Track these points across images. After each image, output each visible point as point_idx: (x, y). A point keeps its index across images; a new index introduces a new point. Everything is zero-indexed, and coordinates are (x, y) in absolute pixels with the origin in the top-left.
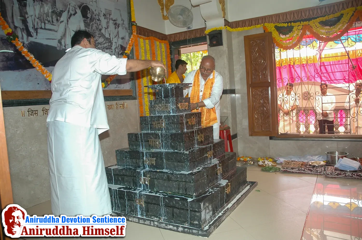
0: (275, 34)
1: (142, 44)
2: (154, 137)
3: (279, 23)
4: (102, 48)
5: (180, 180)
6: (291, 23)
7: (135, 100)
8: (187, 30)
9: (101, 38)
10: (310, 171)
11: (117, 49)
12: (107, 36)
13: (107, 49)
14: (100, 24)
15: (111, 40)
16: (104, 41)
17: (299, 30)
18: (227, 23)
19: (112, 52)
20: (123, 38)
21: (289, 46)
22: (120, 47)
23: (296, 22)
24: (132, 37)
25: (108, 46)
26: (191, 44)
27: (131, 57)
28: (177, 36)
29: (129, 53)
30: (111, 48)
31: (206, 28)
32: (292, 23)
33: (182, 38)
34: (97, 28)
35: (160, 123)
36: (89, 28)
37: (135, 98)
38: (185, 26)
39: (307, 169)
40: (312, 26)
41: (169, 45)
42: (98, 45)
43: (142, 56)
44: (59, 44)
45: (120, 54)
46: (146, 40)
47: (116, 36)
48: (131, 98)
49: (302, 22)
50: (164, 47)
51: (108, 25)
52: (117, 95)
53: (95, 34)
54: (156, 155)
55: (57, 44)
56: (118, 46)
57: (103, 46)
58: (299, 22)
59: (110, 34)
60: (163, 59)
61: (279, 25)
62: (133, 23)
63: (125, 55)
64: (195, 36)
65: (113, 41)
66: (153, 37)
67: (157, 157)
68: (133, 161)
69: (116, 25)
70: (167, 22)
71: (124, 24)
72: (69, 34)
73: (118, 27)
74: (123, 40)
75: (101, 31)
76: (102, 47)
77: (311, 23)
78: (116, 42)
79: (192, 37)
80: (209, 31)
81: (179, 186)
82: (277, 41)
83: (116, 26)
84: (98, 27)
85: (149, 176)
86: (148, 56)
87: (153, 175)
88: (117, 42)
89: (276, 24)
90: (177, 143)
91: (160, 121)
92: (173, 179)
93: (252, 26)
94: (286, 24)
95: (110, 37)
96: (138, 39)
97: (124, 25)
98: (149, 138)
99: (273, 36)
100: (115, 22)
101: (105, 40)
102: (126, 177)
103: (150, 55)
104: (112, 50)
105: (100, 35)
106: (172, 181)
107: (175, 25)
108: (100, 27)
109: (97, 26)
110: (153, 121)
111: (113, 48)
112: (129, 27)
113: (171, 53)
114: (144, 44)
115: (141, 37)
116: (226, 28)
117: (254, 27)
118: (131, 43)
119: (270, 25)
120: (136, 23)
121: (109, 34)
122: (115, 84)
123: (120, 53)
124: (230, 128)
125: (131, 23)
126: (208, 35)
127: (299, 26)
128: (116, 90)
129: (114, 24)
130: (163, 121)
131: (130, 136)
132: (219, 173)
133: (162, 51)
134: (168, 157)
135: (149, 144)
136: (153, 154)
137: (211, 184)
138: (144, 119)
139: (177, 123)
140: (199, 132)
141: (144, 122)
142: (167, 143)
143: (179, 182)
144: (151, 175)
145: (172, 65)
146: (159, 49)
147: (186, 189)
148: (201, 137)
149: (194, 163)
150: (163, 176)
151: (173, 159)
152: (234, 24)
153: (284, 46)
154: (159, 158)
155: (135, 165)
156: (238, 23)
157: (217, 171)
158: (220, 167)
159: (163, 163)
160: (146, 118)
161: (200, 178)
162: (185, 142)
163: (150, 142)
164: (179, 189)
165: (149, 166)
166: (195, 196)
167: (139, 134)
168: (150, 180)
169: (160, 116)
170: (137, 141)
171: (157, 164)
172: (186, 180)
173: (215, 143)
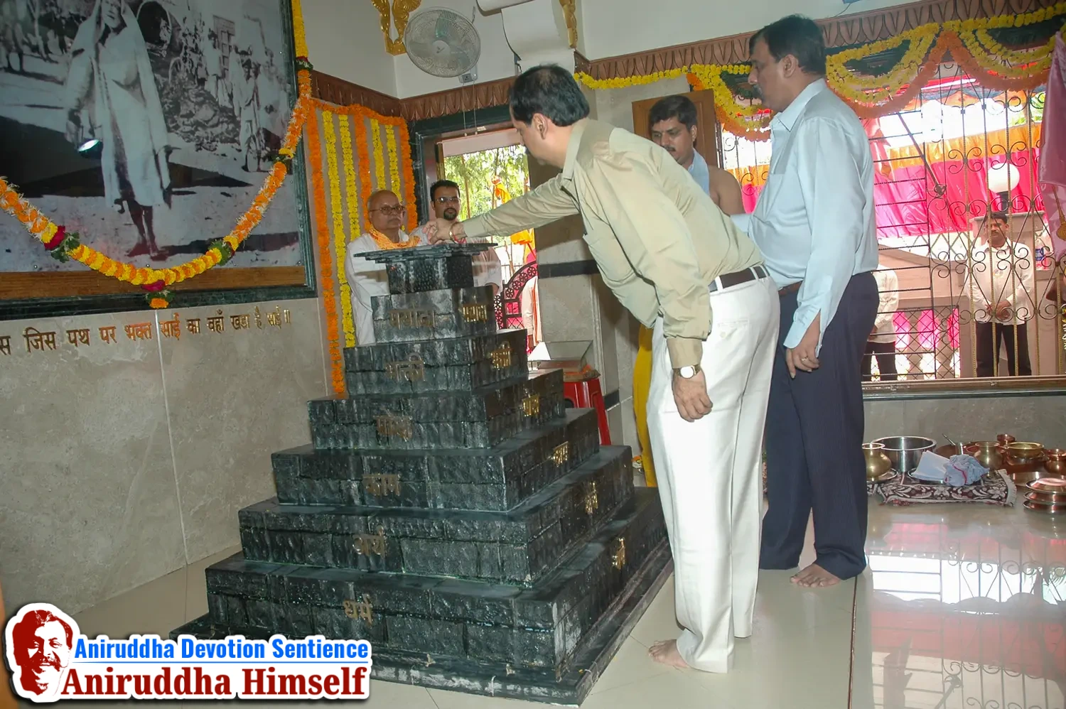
0: (723, 96)
1: (328, 128)
2: (391, 409)
3: (734, 66)
4: (207, 138)
5: (481, 538)
7: (313, 297)
8: (461, 85)
9: (204, 106)
11: (255, 141)
12: (223, 100)
13: (222, 142)
14: (199, 65)
15: (236, 113)
16: (214, 115)
18: (582, 64)
19: (240, 151)
20: (270, 109)
21: (762, 130)
22: (262, 136)
24: (298, 106)
25: (228, 131)
26: (474, 127)
27: (296, 166)
28: (430, 102)
29: (292, 156)
30: (236, 139)
33: (446, 110)
34: (193, 77)
35: (406, 366)
36: (167, 77)
37: (311, 294)
38: (456, 72)
41: (407, 130)
42: (196, 129)
43: (330, 165)
44: (72, 125)
45: (264, 159)
46: (340, 113)
47: (249, 104)
48: (300, 293)
50: (393, 137)
51: (226, 67)
52: (257, 284)
53: (186, 94)
54: (400, 465)
55: (67, 125)
56: (258, 133)
57: (211, 132)
59: (231, 96)
60: (391, 173)
61: (733, 69)
62: (301, 63)
63: (280, 161)
64: (487, 102)
65: (240, 116)
66: (360, 105)
67: (404, 472)
68: (327, 487)
69: (250, 68)
71: (272, 65)
72: (102, 92)
73: (256, 74)
74: (272, 113)
76: (210, 135)
78: (250, 121)
79: (476, 106)
81: (479, 554)
82: (727, 115)
83: (249, 72)
84: (194, 73)
85: (385, 531)
86: (345, 162)
87: (395, 527)
88: (252, 118)
89: (725, 66)
90: (464, 427)
91: (407, 360)
92: (458, 536)
93: (655, 74)
95: (232, 104)
96: (317, 111)
97: (273, 69)
98: (375, 411)
99: (716, 101)
100: (246, 58)
101: (218, 113)
102: (307, 535)
103: (352, 162)
104: (239, 144)
105: (202, 98)
106: (456, 540)
107: (424, 71)
108: (201, 74)
109: (191, 71)
110: (387, 361)
111: (243, 136)
112: (289, 74)
113: (414, 155)
114: (334, 128)
115: (324, 105)
116: (581, 77)
117: (662, 77)
118: (296, 125)
119: (707, 71)
120: (309, 63)
121: (229, 95)
122: (252, 250)
123: (264, 153)
124: (600, 375)
125: (296, 64)
128: (255, 268)
129: (243, 66)
130: (417, 359)
131: (316, 407)
132: (590, 510)
133: (389, 150)
134: (440, 469)
135: (377, 432)
136: (391, 461)
137: (572, 543)
138: (356, 355)
139: (462, 366)
140: (526, 391)
141: (357, 364)
142: (433, 425)
143: (478, 544)
144: (389, 526)
145: (417, 190)
146: (380, 143)
147: (502, 564)
148: (533, 403)
149: (519, 484)
150: (429, 528)
151: (456, 473)
152: (601, 66)
153: (748, 130)
154: (413, 472)
155: (337, 497)
156: (613, 65)
157: (584, 504)
158: (592, 490)
159: (424, 488)
160: (364, 353)
161: (542, 529)
162: (489, 420)
163: (380, 425)
164: (479, 565)
165: (382, 499)
166: (529, 583)
167: (344, 402)
168: (388, 541)
169: (406, 345)
170: (337, 423)
171: (406, 491)
172: (500, 536)
173: (572, 420)
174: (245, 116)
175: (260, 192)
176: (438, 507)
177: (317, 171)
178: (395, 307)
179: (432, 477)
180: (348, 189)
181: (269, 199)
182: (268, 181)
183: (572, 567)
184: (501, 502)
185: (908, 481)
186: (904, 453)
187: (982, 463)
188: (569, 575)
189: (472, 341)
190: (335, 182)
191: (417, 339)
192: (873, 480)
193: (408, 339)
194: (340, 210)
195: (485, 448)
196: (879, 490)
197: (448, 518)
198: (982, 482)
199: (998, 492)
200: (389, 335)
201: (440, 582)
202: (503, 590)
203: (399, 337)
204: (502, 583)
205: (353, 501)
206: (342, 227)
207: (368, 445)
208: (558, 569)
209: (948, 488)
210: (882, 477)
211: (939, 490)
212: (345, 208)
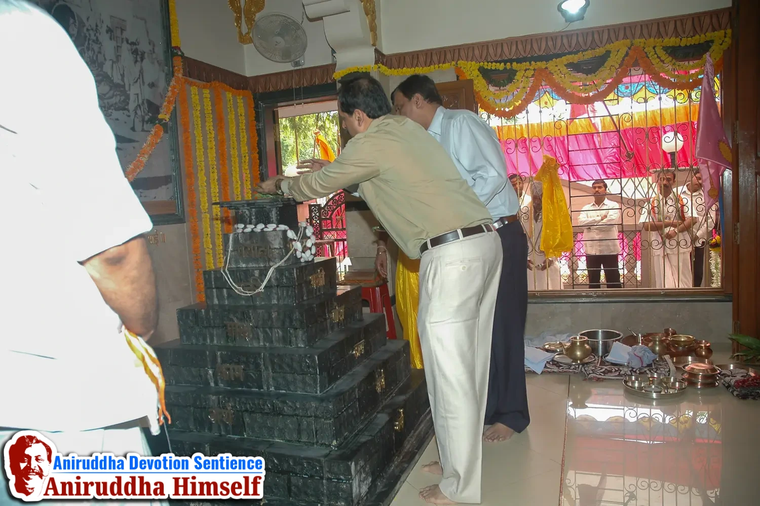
0: (480, 84)
1: (195, 98)
2: (237, 318)
3: (488, 62)
4: (105, 107)
5: (301, 414)
6: (511, 64)
7: (182, 223)
8: (292, 68)
9: (103, 83)
10: (557, 366)
11: (140, 109)
12: (117, 79)
13: (116, 109)
14: (100, 52)
15: (127, 88)
16: (110, 90)
17: (527, 77)
18: (380, 57)
19: (129, 116)
20: (152, 85)
21: (507, 110)
22: (146, 105)
23: (521, 63)
24: (173, 83)
25: (120, 102)
26: (300, 99)
27: (170, 127)
28: (270, 80)
29: (168, 120)
30: (126, 107)
31: (334, 65)
32: (514, 64)
33: (282, 86)
34: (94, 63)
35: (249, 286)
37: (181, 220)
39: (550, 364)
40: (552, 72)
41: (252, 100)
43: (196, 126)
45: (147, 123)
46: (204, 88)
47: (137, 81)
48: (174, 220)
49: (533, 62)
50: (242, 105)
51: (118, 54)
54: (243, 359)
56: (143, 103)
57: (108, 103)
58: (528, 62)
59: (123, 76)
60: (241, 131)
61: (487, 65)
62: (175, 51)
63: (159, 123)
64: (311, 79)
65: (130, 90)
66: (219, 82)
67: (247, 364)
68: (190, 372)
69: (137, 54)
70: (248, 48)
71: (154, 52)
73: (142, 59)
74: (154, 88)
75: (102, 68)
76: (107, 105)
77: (551, 65)
78: (137, 94)
79: (303, 84)
80: (343, 73)
81: (299, 425)
82: (483, 98)
83: (136, 58)
84: (95, 58)
85: (231, 406)
86: (207, 124)
87: (239, 404)
88: (139, 92)
89: (481, 64)
90: (290, 332)
91: (248, 281)
92: (285, 412)
93: (432, 67)
94: (502, 64)
95: (123, 81)
96: (187, 87)
97: (154, 56)
98: (226, 318)
99: (475, 88)
100: (134, 47)
101: (113, 88)
102: (176, 408)
103: (212, 124)
104: (129, 111)
105: (101, 78)
106: (283, 415)
107: (266, 57)
108: (101, 59)
109: (93, 57)
111: (132, 106)
112: (166, 59)
113: (257, 118)
114: (199, 99)
115: (192, 82)
116: (379, 67)
117: (437, 68)
118: (171, 97)
119: (469, 66)
120: (181, 51)
121: (121, 75)
123: (147, 118)
124: (388, 282)
125: (171, 51)
126: (339, 82)
127: (526, 70)
129: (132, 53)
130: (257, 280)
131: (183, 314)
132: (379, 390)
133: (239, 114)
134: (273, 363)
135: (227, 333)
136: (237, 355)
137: (366, 415)
138: (213, 276)
139: (289, 287)
140: (335, 304)
141: (213, 283)
142: (268, 330)
143: (299, 418)
144: (235, 403)
145: (259, 143)
146: (233, 109)
147: (316, 432)
148: (339, 312)
149: (328, 373)
150: (264, 405)
151: (284, 366)
152: (394, 60)
153: (497, 109)
154: (253, 364)
155: (197, 380)
156: (402, 58)
157: (376, 385)
158: (381, 375)
159: (260, 376)
160: (218, 275)
161: (344, 407)
162: (308, 327)
163: (229, 328)
164: (299, 432)
165: (229, 383)
166: (335, 446)
167: (203, 311)
168: (234, 413)
169: (249, 270)
170: (198, 325)
171: (247, 377)
172: (314, 413)
173: (367, 323)
174: (133, 91)
175: (143, 147)
176: (271, 389)
177: (186, 131)
178: (241, 241)
179: (267, 368)
180: (209, 143)
181: (150, 152)
182: (150, 139)
183: (366, 433)
184: (316, 387)
185: (603, 363)
186: (601, 342)
187: (654, 351)
188: (363, 439)
189: (297, 269)
190: (199, 138)
191: (257, 266)
192: (579, 362)
193: (250, 265)
194: (203, 159)
195: (305, 347)
196: (583, 370)
197: (277, 399)
198: (653, 365)
199: (664, 372)
200: (237, 262)
201: (271, 445)
202: (315, 452)
203: (244, 263)
204: (315, 446)
205: (209, 384)
206: (204, 171)
207: (220, 343)
208: (356, 435)
209: (630, 369)
210: (586, 360)
211: (624, 370)
212: (206, 157)
